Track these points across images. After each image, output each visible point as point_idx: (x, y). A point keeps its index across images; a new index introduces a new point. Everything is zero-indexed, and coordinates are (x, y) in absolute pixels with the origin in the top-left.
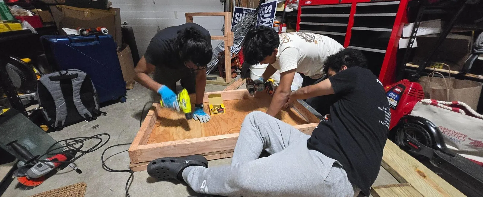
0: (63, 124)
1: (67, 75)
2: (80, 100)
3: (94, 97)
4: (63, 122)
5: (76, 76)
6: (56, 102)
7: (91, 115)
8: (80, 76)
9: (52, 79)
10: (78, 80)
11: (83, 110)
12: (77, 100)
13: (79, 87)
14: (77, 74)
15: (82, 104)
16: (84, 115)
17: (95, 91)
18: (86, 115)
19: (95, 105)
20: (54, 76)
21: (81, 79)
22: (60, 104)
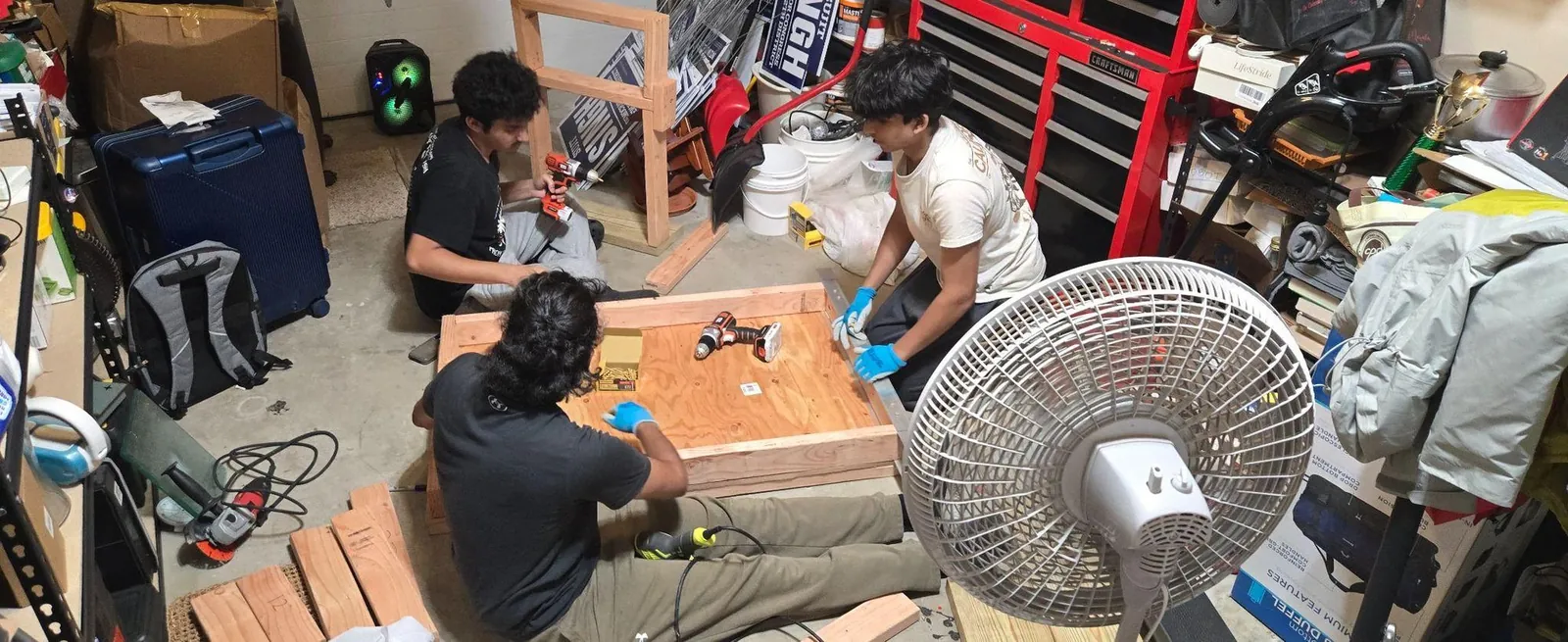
0: (186, 401)
1: (196, 264)
2: (223, 329)
3: (254, 314)
4: (187, 394)
5: (214, 265)
6: (172, 340)
7: (251, 371)
8: (224, 265)
9: (163, 281)
10: (221, 274)
11: (232, 358)
12: (217, 332)
13: (223, 294)
14: (219, 259)
15: (229, 341)
16: (235, 370)
17: (256, 297)
18: (240, 371)
19: (256, 337)
20: (169, 272)
21: (226, 271)
22: (181, 346)
